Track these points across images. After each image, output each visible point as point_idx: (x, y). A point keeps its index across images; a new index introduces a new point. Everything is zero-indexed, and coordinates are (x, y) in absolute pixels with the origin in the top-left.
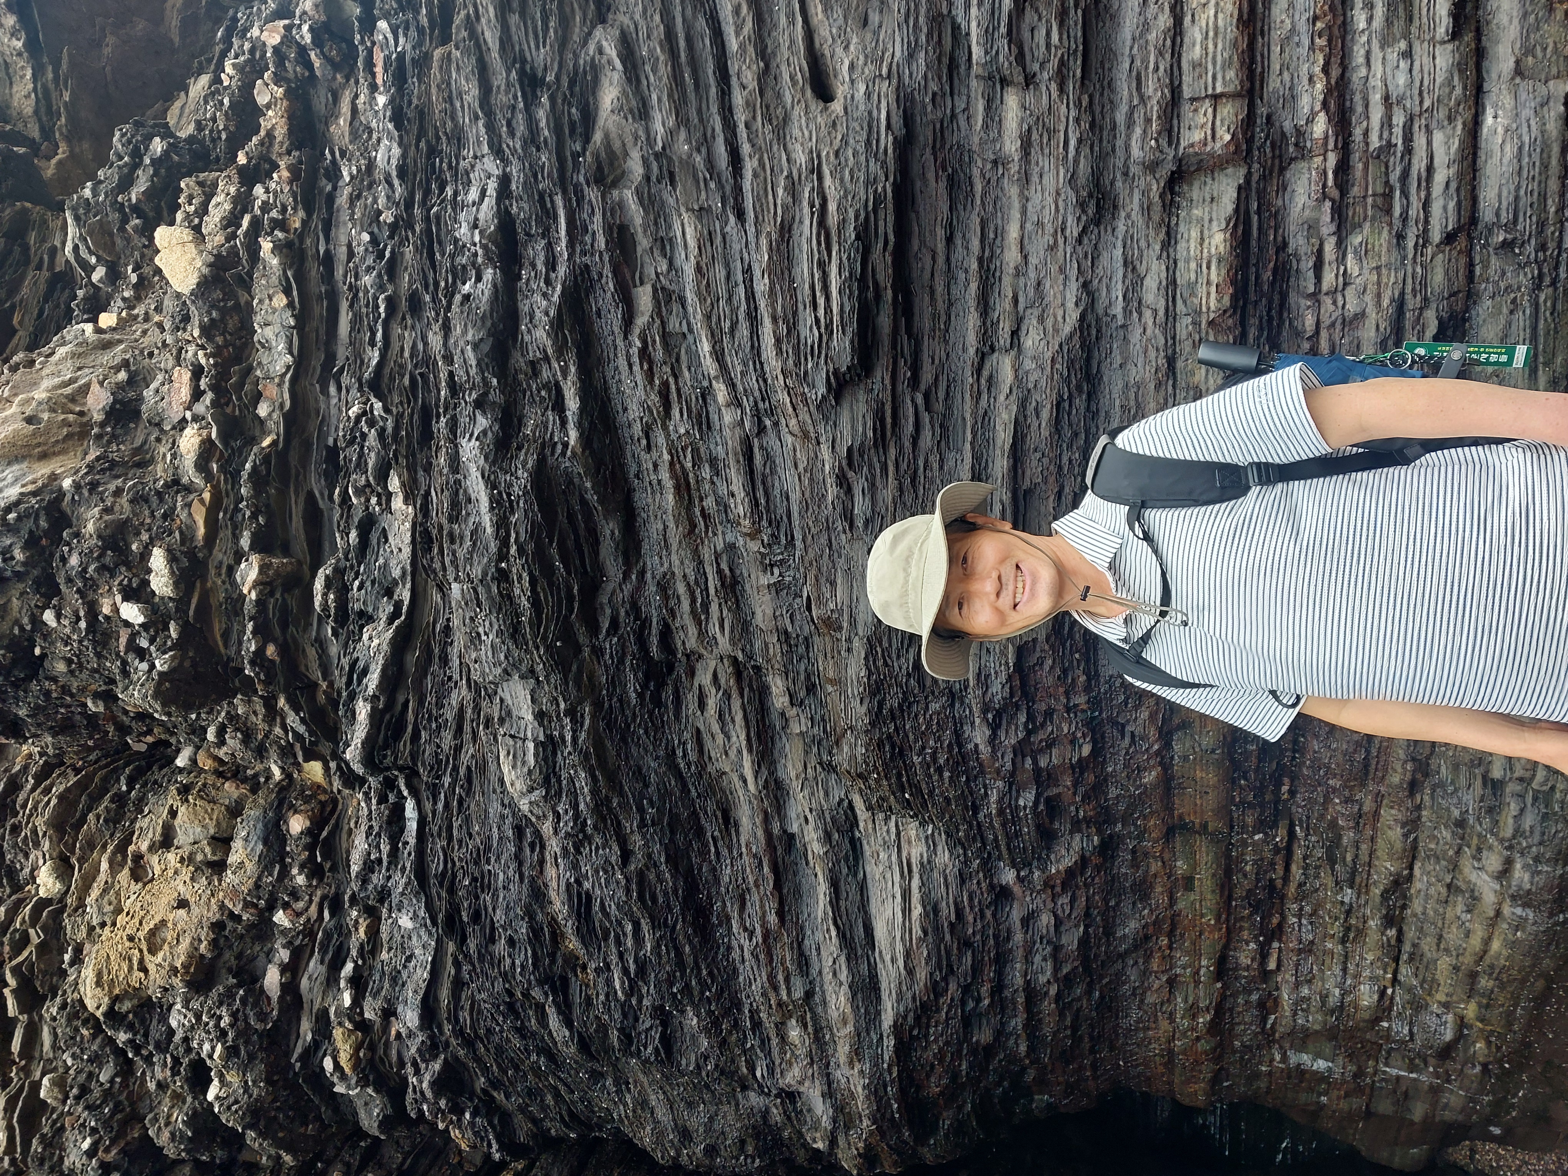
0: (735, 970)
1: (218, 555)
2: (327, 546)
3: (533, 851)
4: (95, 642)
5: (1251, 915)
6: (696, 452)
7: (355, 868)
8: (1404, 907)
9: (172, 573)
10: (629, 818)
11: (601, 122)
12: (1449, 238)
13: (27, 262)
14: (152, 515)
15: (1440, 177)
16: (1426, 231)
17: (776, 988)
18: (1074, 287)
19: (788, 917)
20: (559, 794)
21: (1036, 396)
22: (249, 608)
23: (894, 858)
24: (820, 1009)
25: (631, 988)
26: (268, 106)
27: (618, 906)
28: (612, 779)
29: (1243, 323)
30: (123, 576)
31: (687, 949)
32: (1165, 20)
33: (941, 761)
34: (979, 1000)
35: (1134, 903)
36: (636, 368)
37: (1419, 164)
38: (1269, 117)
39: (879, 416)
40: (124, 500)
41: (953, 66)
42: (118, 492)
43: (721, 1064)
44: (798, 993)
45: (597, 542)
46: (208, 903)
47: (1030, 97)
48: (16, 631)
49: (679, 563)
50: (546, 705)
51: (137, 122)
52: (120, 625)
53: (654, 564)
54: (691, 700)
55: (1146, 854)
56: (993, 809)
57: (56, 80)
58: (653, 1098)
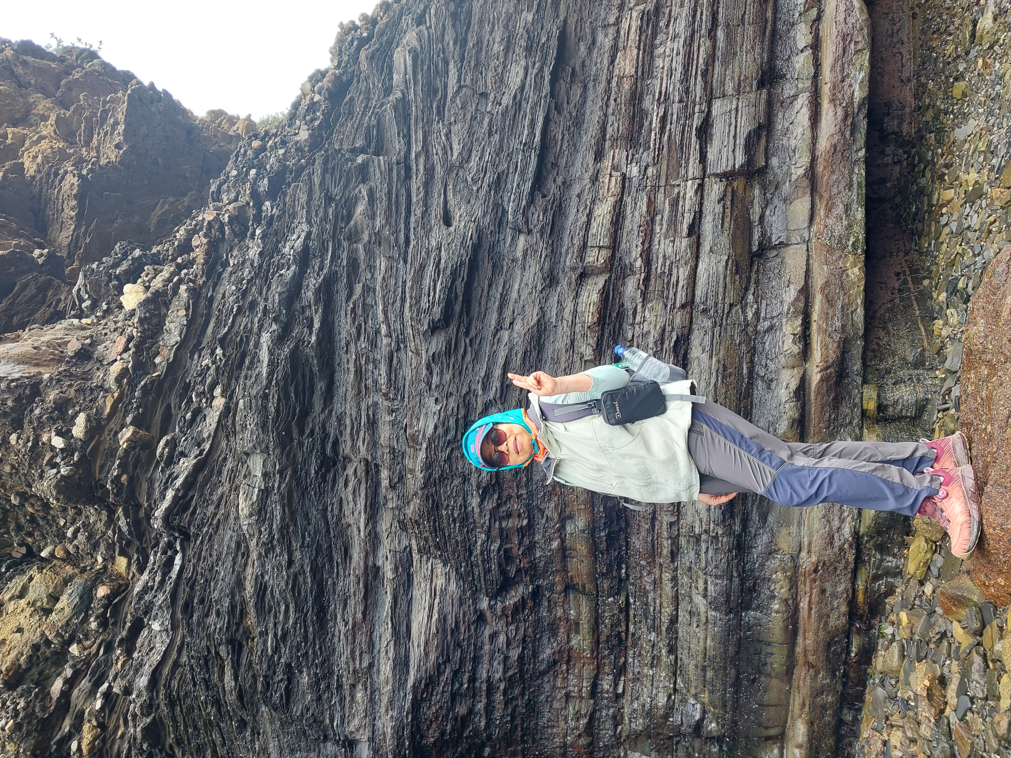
0: (334, 650)
1: (112, 425)
2: (171, 427)
3: (242, 558)
4: (31, 458)
5: (609, 655)
6: (368, 357)
7: (137, 589)
8: (676, 638)
9: (86, 427)
10: (297, 541)
11: (354, 218)
12: (683, 306)
13: (43, 303)
14: (84, 400)
15: (680, 284)
16: (674, 303)
17: (354, 660)
18: (537, 308)
19: (368, 617)
20: (264, 521)
21: (517, 348)
22: (120, 452)
23: (428, 587)
24: (375, 677)
25: (276, 648)
26: (197, 247)
27: (280, 591)
28: (293, 514)
29: (603, 329)
30: (59, 424)
31: (311, 629)
32: (584, 219)
33: (456, 515)
34: (461, 685)
35: (549, 638)
36: (349, 316)
37: (674, 279)
38: (620, 258)
39: (449, 343)
40: (72, 391)
41: (500, 223)
42: (70, 386)
43: (316, 714)
44: (365, 664)
45: (313, 392)
46: (35, 631)
47: (529, 238)
49: (350, 408)
50: (269, 468)
51: (129, 242)
52: (49, 449)
53: (338, 407)
54: (341, 482)
55: (555, 603)
56: (478, 552)
57: (85, 233)
58: (271, 745)
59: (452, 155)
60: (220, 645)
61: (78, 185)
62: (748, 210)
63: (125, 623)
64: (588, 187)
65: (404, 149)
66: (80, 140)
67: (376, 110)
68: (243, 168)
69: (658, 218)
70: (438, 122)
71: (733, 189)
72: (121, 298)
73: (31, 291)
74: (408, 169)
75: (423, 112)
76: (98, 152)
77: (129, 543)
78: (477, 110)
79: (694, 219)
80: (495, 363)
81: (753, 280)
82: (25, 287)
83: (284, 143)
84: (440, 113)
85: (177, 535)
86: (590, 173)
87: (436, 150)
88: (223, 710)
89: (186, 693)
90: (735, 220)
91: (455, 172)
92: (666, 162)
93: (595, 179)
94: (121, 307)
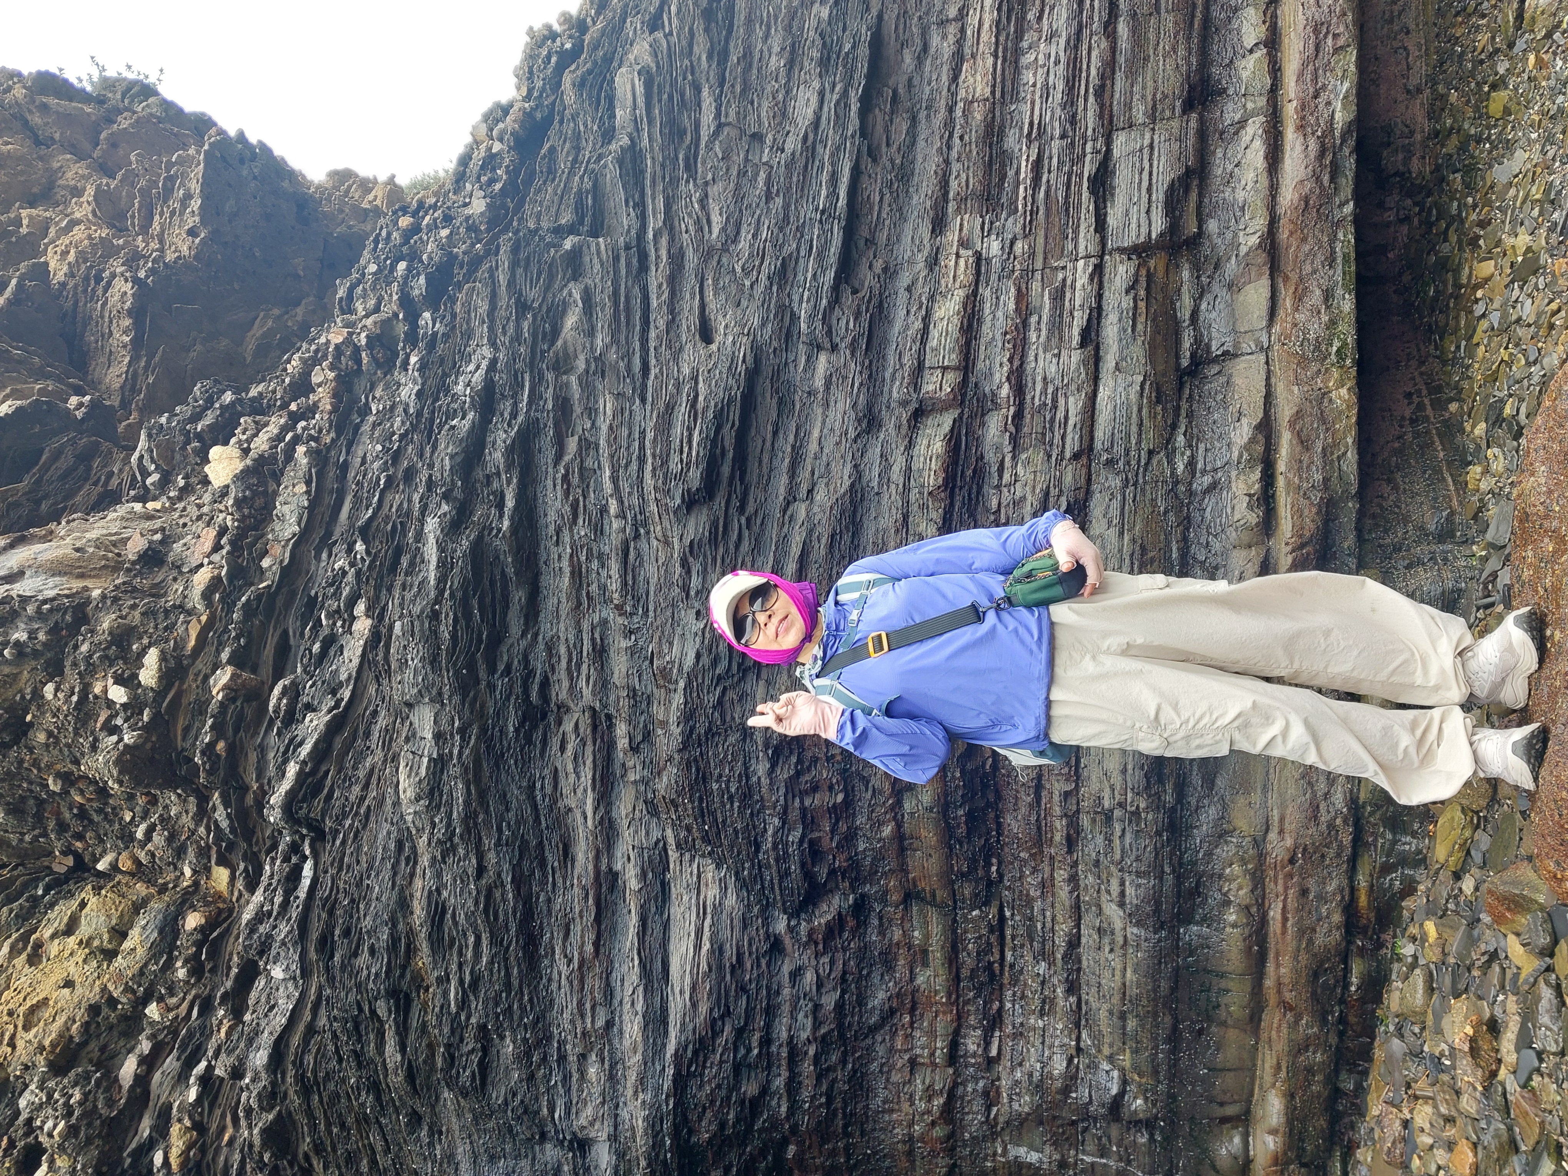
0: (552, 1002)
1: (199, 665)
2: (289, 666)
3: (407, 864)
4: (77, 719)
5: (975, 998)
6: (590, 550)
7: (246, 916)
8: (1079, 970)
9: (160, 669)
10: (489, 836)
11: (563, 335)
12: (1076, 456)
13: (86, 479)
14: (156, 627)
15: (1071, 422)
16: (1063, 452)
17: (582, 1016)
18: (849, 466)
19: (602, 950)
20: (438, 807)
21: (819, 529)
22: (213, 707)
23: (693, 901)
24: (616, 1041)
25: (463, 1001)
26: (319, 385)
27: (466, 914)
28: (482, 794)
29: (952, 496)
30: (119, 666)
31: (515, 971)
32: (918, 324)
33: (733, 790)
34: (749, 1050)
35: (882, 975)
36: (559, 487)
37: (1060, 415)
38: (976, 385)
39: (714, 524)
40: (137, 614)
41: (788, 335)
42: (134, 607)
43: (527, 1100)
44: (600, 1023)
46: (92, 985)
47: (834, 358)
48: (18, 698)
49: (564, 629)
50: (444, 726)
51: (215, 381)
52: (104, 706)
53: (546, 629)
54: (555, 743)
55: (890, 921)
56: (769, 845)
57: (146, 368)
58: (460, 1150)
59: (710, 232)
60: (376, 999)
61: (133, 295)
62: (1173, 303)
63: (229, 968)
64: (923, 274)
65: (636, 226)
66: (133, 224)
67: (591, 166)
68: (385, 260)
69: (1034, 319)
70: (687, 182)
71: (1148, 271)
72: (206, 469)
73: (66, 462)
74: (643, 256)
75: (663, 166)
76: (161, 242)
77: (231, 846)
78: (746, 160)
79: (1089, 320)
80: (786, 553)
81: (1183, 413)
82: (57, 455)
83: (448, 219)
84: (690, 167)
85: (304, 831)
86: (926, 253)
87: (686, 224)
88: (385, 1098)
89: (327, 1074)
90: (1154, 320)
91: (716, 258)
92: (1042, 232)
93: (933, 262)
94: (206, 482)
